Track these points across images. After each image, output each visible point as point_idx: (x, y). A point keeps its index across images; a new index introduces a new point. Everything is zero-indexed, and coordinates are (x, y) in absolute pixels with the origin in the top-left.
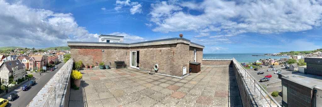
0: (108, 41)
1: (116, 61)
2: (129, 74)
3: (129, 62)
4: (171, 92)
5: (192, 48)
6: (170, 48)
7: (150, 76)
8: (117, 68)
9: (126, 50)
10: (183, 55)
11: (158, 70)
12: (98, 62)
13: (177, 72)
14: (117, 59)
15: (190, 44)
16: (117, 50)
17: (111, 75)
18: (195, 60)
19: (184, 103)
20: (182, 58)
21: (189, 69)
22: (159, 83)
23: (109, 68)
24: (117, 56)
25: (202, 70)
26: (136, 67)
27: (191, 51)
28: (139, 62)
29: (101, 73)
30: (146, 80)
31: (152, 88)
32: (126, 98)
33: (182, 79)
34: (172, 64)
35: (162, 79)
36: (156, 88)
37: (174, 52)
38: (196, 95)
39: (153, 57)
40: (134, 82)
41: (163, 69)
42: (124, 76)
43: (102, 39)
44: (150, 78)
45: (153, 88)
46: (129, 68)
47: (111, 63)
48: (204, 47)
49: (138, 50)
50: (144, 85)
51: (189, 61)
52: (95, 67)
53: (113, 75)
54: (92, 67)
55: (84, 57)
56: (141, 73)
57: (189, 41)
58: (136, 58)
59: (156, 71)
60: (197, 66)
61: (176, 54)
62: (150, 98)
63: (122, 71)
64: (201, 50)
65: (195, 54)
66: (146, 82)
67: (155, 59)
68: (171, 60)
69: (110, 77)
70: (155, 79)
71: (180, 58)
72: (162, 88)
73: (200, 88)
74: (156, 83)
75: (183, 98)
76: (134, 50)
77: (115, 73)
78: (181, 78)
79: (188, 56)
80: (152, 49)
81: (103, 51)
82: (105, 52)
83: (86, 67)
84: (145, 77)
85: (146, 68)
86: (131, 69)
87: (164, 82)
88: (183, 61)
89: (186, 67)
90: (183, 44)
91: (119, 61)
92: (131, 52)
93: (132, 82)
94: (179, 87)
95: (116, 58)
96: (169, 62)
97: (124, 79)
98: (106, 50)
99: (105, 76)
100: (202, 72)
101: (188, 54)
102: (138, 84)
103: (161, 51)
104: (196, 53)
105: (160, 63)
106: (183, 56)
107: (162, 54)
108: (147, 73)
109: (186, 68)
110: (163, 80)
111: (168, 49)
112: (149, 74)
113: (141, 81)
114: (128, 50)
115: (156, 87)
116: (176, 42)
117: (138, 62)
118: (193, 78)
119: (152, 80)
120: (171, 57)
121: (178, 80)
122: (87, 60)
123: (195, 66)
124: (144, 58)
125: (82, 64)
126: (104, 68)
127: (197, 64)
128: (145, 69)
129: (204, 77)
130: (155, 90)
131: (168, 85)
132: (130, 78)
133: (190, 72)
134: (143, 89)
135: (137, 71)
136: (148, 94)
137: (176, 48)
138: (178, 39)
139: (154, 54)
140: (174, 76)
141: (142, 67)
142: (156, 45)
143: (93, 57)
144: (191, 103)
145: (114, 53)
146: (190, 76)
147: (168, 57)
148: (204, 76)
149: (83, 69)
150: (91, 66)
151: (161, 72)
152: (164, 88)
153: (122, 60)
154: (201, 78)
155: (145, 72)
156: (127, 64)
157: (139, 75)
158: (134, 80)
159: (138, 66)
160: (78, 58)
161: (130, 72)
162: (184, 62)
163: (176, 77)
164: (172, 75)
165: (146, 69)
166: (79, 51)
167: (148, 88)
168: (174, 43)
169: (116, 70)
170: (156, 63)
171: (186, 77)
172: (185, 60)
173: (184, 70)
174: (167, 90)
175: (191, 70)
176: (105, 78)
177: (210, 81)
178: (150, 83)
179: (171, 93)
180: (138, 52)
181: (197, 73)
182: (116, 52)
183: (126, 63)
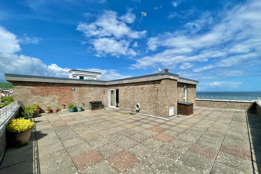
0: (82, 78)
1: (90, 101)
2: (107, 115)
3: (107, 102)
4: (155, 133)
5: (181, 85)
6: (153, 85)
7: (131, 116)
8: (92, 109)
9: (103, 88)
10: (169, 92)
11: (139, 110)
12: (66, 104)
13: (162, 113)
14: (93, 99)
15: (178, 79)
16: (92, 88)
17: (85, 118)
18: (184, 100)
19: (171, 148)
20: (168, 97)
21: (176, 110)
22: (141, 123)
23: (83, 110)
24: (93, 95)
25: (195, 113)
26: (115, 107)
27: (179, 88)
28: (119, 102)
29: (71, 116)
30: (126, 121)
31: (132, 129)
32: (101, 141)
33: (168, 121)
34: (156, 103)
35: (144, 119)
36: (137, 129)
37: (158, 90)
38: (187, 141)
39: (134, 95)
40: (113, 123)
41: (146, 109)
42: (100, 117)
43: (73, 75)
44: (131, 119)
45: (134, 129)
46: (107, 108)
47: (84, 104)
48: (198, 82)
49: (117, 88)
50: (123, 126)
51: (177, 100)
52: (62, 110)
53: (87, 118)
54: (57, 111)
55: (41, 98)
56: (121, 113)
57: (177, 76)
58: (115, 97)
59: (138, 111)
60: (188, 107)
61: (160, 91)
62: (130, 139)
63: (98, 112)
64: (194, 86)
65: (184, 92)
66: (126, 123)
67: (136, 97)
68: (154, 98)
69: (82, 120)
70: (136, 120)
71: (165, 96)
72: (144, 129)
73: (193, 134)
74: (138, 123)
75: (169, 142)
76: (113, 89)
77: (89, 115)
78: (167, 119)
79: (176, 95)
80: (133, 86)
81: (73, 89)
82: (76, 90)
83: (46, 111)
84: (125, 117)
85: (127, 107)
86: (109, 109)
87: (147, 123)
88: (169, 100)
89: (173, 107)
90: (168, 80)
91: (95, 101)
92: (109, 91)
93: (110, 123)
94: (165, 130)
95: (91, 97)
96: (152, 100)
97: (100, 120)
98: (77, 88)
99: (76, 120)
100: (195, 115)
101: (175, 91)
102: (117, 125)
103: (142, 88)
104: (186, 91)
105: (142, 102)
106: (169, 94)
107: (144, 92)
108: (127, 113)
109: (173, 109)
110: (145, 121)
111: (151, 87)
112: (130, 114)
113: (120, 122)
114: (106, 88)
115: (137, 127)
116: (160, 77)
117: (117, 101)
118: (183, 121)
119: (133, 121)
120: (155, 95)
121: (163, 121)
122: (48, 102)
123: (186, 106)
124: (124, 97)
125: (39, 108)
126: (75, 110)
127: (189, 104)
128: (125, 109)
129: (199, 122)
130: (136, 131)
131: (151, 126)
132: (107, 119)
133: (178, 113)
134: (122, 130)
135: (117, 111)
136: (127, 135)
137: (160, 85)
138: (162, 74)
139: (134, 92)
140: (159, 117)
141: (122, 107)
142: (137, 82)
143: (59, 98)
144: (180, 149)
145: (88, 92)
146: (178, 118)
147: (151, 95)
148: (199, 120)
149: (41, 116)
150: (54, 110)
151: (143, 112)
152: (147, 129)
153: (99, 100)
154: (195, 122)
155: (125, 112)
156: (105, 105)
157: (119, 115)
158: (112, 121)
159: (117, 106)
160: (30, 100)
161: (108, 113)
162: (171, 101)
163: (161, 118)
164: (156, 116)
165: (127, 109)
166: (32, 90)
167: (128, 129)
168: (158, 79)
169: (91, 112)
170: (138, 102)
171: (173, 119)
172: (171, 99)
173: (170, 110)
174: (150, 131)
175: (179, 111)
176: (75, 122)
177: (209, 128)
178: (131, 123)
179: (155, 135)
180: (117, 91)
181: (187, 115)
182: (91, 91)
183: (104, 102)
